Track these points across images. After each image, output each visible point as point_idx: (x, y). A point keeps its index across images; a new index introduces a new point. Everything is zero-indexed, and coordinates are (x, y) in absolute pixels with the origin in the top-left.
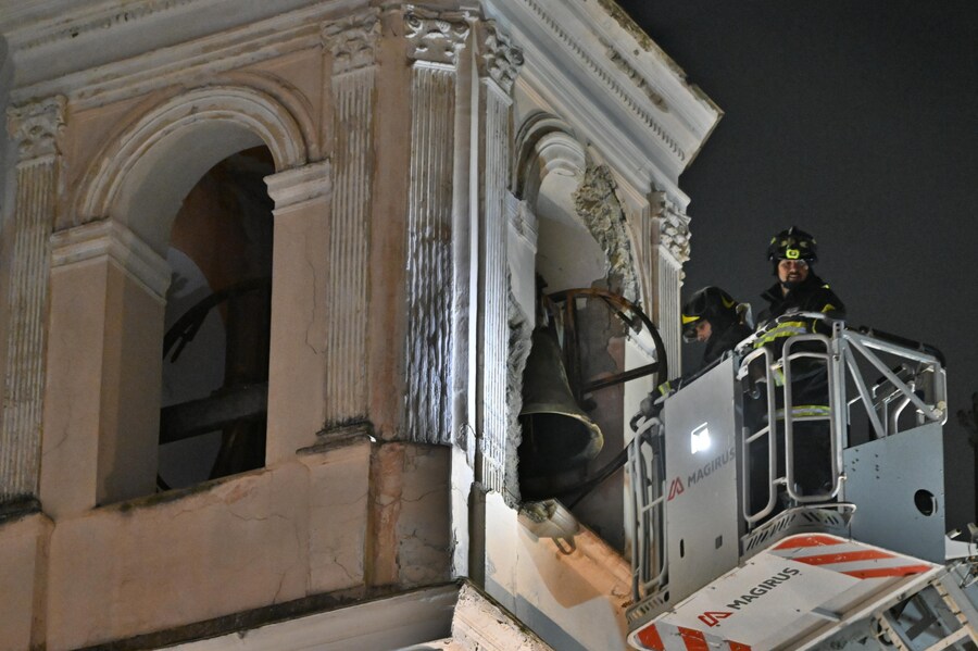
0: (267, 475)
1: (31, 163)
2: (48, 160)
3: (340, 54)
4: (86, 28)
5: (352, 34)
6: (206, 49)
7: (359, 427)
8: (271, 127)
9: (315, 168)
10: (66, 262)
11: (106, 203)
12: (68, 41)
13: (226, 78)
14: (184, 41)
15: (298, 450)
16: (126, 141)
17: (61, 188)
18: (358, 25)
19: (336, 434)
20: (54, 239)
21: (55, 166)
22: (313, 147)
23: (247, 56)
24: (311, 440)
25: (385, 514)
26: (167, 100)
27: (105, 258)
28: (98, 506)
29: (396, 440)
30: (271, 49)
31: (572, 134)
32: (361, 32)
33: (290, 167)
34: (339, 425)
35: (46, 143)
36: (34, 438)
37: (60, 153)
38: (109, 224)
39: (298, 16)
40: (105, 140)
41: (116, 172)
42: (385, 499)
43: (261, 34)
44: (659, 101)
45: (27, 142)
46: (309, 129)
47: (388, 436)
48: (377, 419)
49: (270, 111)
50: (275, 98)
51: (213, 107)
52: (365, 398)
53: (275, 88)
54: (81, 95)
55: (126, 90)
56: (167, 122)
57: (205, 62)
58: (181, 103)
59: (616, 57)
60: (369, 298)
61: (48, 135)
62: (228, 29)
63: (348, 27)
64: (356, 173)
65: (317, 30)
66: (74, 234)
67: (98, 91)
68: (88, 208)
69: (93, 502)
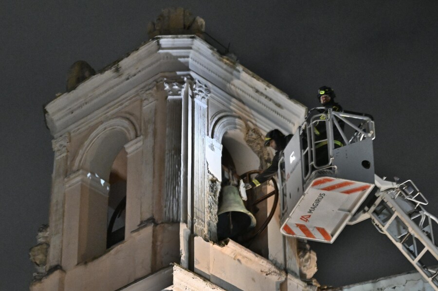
0: (125, 243)
1: (60, 157)
2: (64, 155)
3: (145, 99)
4: (75, 110)
5: (148, 92)
6: (109, 108)
7: (152, 220)
8: (126, 128)
9: (138, 139)
10: (70, 186)
11: (81, 165)
12: (71, 116)
13: (115, 116)
14: (103, 106)
15: (131, 232)
16: (86, 143)
17: (69, 163)
18: (149, 89)
19: (143, 225)
20: (66, 180)
21: (67, 156)
22: (139, 133)
23: (120, 107)
24: (136, 228)
25: (159, 248)
26: (97, 127)
27: (80, 183)
28: (78, 264)
29: (162, 223)
30: (127, 103)
31: (239, 118)
32: (150, 91)
33: (131, 140)
34: (145, 221)
35: (64, 149)
36: (59, 246)
37: (68, 152)
38: (81, 171)
39: (134, 90)
40: (81, 143)
41: (84, 154)
42: (159, 243)
43: (124, 99)
44: (279, 106)
45: (59, 150)
46: (137, 127)
47: (160, 222)
48: (156, 217)
49: (126, 123)
50: (128, 119)
51: (110, 126)
52: (153, 211)
53: (128, 116)
54: (74, 132)
55: (87, 127)
56: (97, 135)
57: (107, 113)
58: (101, 127)
59: (257, 91)
60: (154, 177)
61: (65, 146)
62: (113, 100)
63: (146, 91)
64: (150, 139)
65: (138, 95)
66: (72, 177)
67: (79, 129)
68: (75, 168)
69: (76, 263)
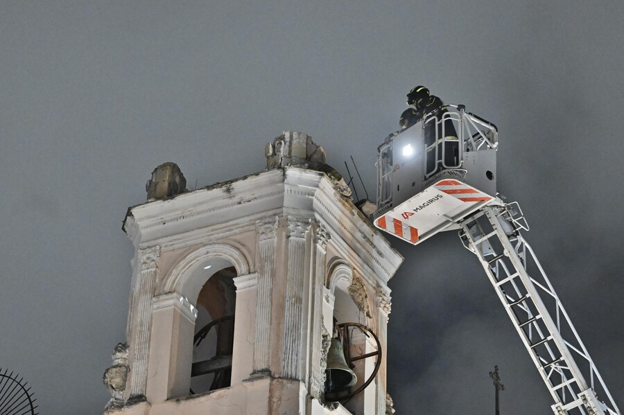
0: (231, 389)
1: (146, 271)
2: (153, 270)
3: (263, 233)
4: (168, 221)
5: (267, 226)
6: (213, 230)
7: (266, 372)
8: (236, 260)
9: (252, 275)
10: (158, 308)
11: (174, 286)
12: (162, 226)
13: (220, 241)
14: (207, 226)
15: (243, 381)
16: (182, 263)
17: (157, 281)
18: (269, 223)
19: (257, 375)
20: (154, 299)
21: (155, 272)
22: (252, 268)
23: (228, 233)
24: (248, 376)
25: (275, 405)
26: (198, 249)
27: (173, 307)
28: (168, 399)
29: (279, 378)
30: (237, 231)
31: (348, 265)
32: (270, 225)
33: (243, 275)
34: (258, 371)
35: (153, 263)
36: (145, 373)
37: (157, 267)
38: (175, 294)
39: (247, 219)
40: (175, 263)
41: (179, 274)
42: (275, 400)
43: (234, 225)
44: (380, 254)
45: (145, 263)
46: (251, 263)
47: (277, 376)
48: (273, 369)
49: (236, 254)
50: (238, 249)
51: (215, 252)
52: (268, 361)
53: (238, 245)
54: (166, 246)
55: (182, 245)
56: (197, 257)
57: (212, 235)
58: (203, 250)
59: (365, 237)
60: (271, 324)
61: (153, 260)
62: (221, 223)
63: (266, 223)
64: (267, 277)
65: (254, 224)
66: (161, 297)
67: (172, 245)
68: (167, 289)
69: (166, 398)
